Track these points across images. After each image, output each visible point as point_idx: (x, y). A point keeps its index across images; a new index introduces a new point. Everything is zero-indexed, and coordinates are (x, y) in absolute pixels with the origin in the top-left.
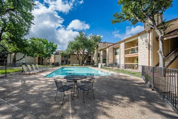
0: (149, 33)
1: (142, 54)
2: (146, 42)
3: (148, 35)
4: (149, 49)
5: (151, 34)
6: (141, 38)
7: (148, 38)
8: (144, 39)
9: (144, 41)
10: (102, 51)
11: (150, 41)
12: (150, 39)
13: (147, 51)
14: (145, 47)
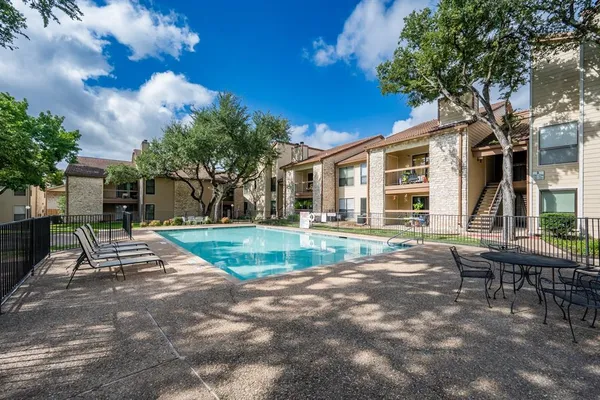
0: (462, 135)
1: (442, 186)
2: (453, 154)
3: (458, 138)
4: (461, 175)
5: (465, 137)
6: (437, 146)
7: (457, 147)
8: (447, 148)
9: (447, 153)
10: (292, 172)
11: (464, 155)
12: (464, 151)
13: (456, 179)
14: (449, 169)
